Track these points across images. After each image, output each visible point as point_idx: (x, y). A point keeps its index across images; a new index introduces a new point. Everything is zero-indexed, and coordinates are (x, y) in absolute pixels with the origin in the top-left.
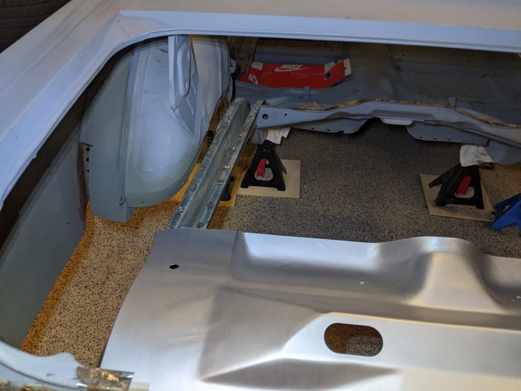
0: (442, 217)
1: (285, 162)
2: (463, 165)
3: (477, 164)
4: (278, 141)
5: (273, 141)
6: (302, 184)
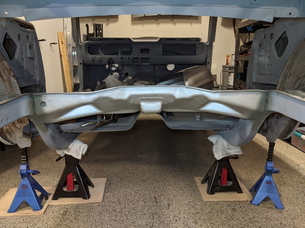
0: (214, 202)
2: (218, 159)
6: (105, 192)
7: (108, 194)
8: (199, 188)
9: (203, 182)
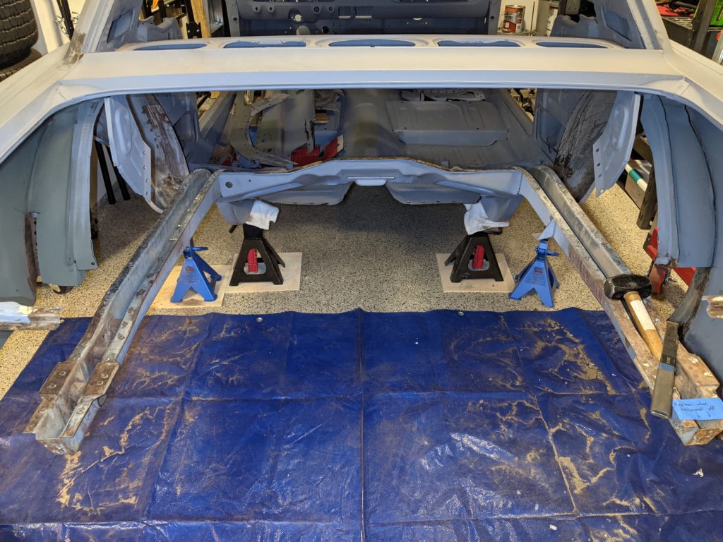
0: (457, 293)
1: (283, 256)
2: (469, 234)
3: (483, 230)
4: (266, 227)
5: (261, 227)
6: (303, 276)
7: (307, 278)
8: (441, 272)
9: (447, 263)
